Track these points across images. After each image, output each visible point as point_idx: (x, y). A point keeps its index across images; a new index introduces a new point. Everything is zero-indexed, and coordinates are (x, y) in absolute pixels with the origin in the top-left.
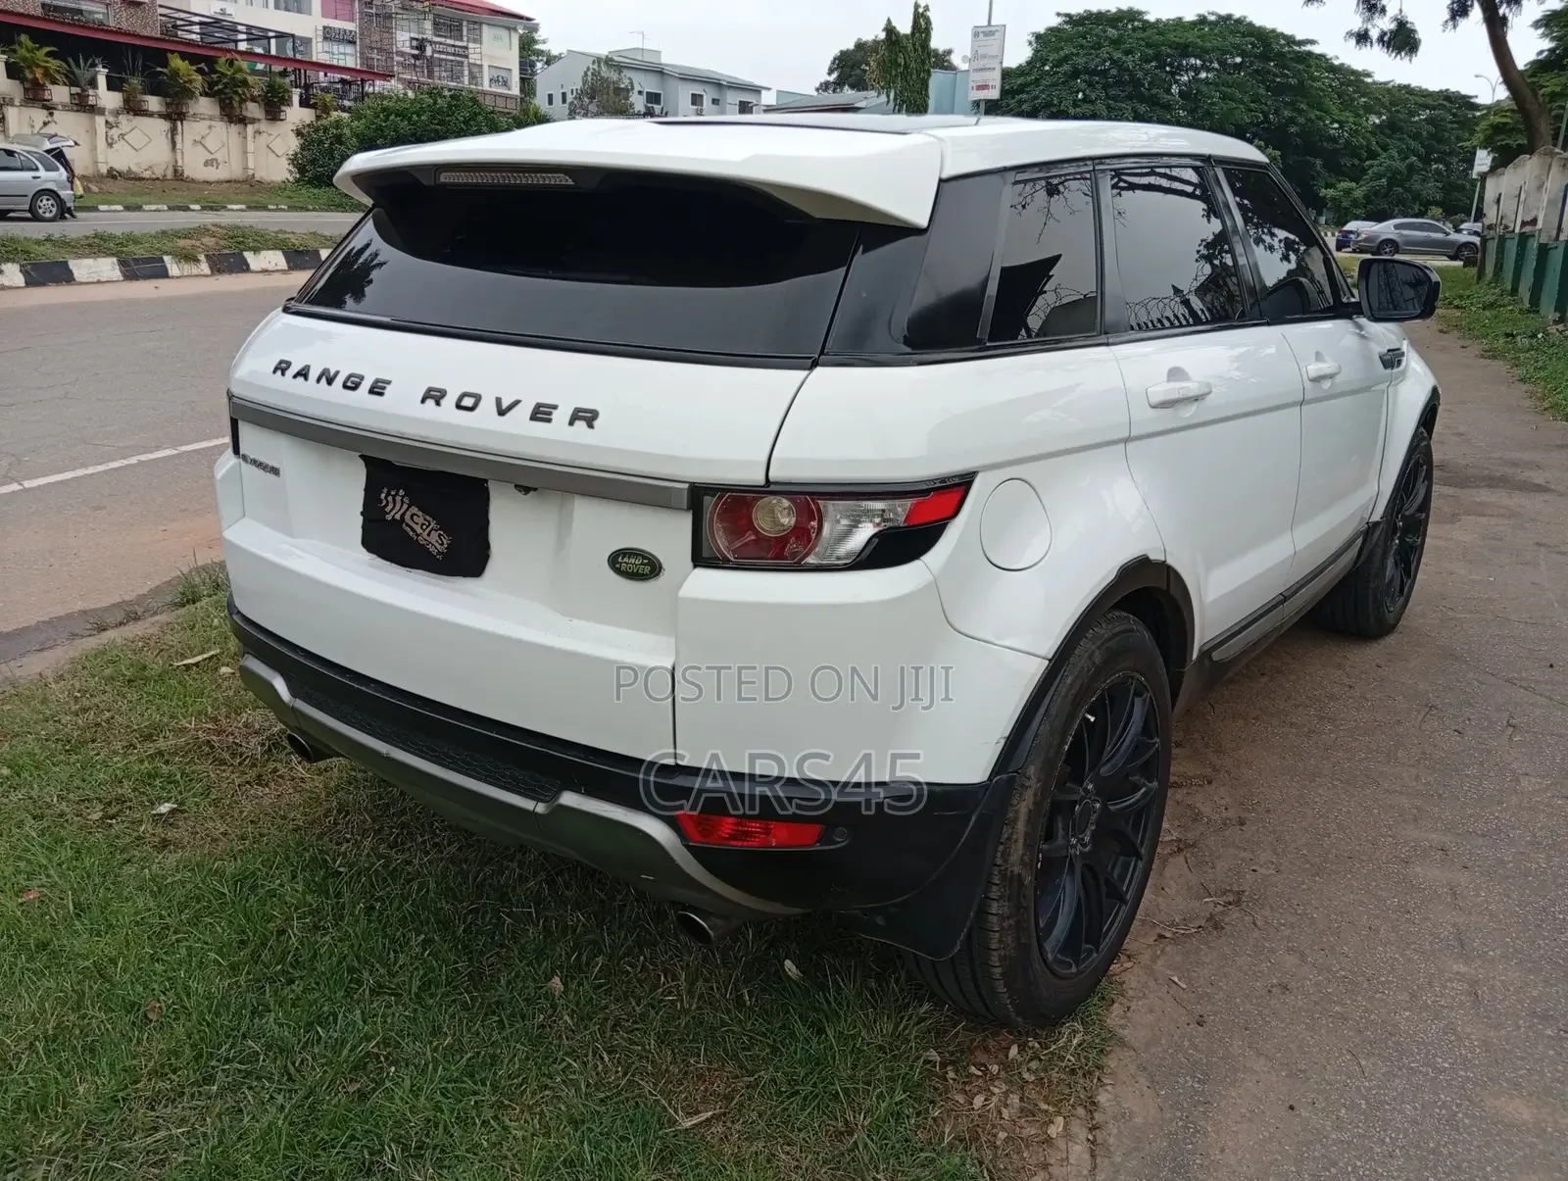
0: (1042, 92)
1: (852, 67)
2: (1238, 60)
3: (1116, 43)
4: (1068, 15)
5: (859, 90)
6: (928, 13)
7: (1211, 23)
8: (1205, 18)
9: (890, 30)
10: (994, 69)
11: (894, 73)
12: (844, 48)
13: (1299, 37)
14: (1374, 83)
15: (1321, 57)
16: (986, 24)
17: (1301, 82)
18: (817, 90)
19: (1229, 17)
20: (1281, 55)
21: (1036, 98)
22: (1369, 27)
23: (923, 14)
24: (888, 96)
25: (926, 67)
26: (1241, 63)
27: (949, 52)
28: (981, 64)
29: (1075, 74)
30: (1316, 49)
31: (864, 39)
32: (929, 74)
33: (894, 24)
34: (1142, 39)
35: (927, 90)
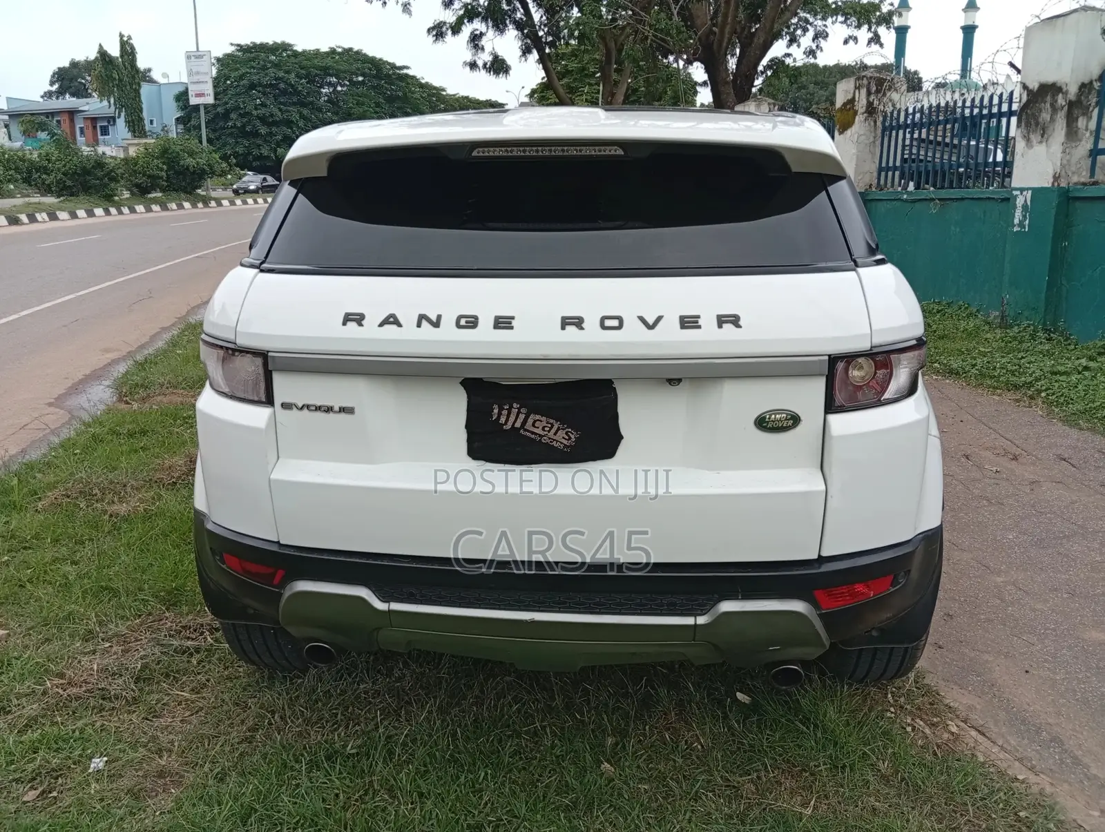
0: (230, 99)
1: (71, 80)
2: (360, 79)
3: (276, 66)
4: (238, 45)
5: (78, 98)
6: (131, 41)
7: (339, 54)
8: (335, 50)
9: (103, 54)
10: (206, 82)
11: (111, 85)
12: (61, 66)
13: (398, 64)
14: (447, 95)
15: (413, 77)
16: (195, 50)
17: (405, 94)
18: (42, 97)
19: (351, 49)
20: (388, 76)
21: (227, 103)
22: (477, 59)
23: (127, 41)
24: (109, 102)
25: (137, 81)
26: (363, 80)
27: (149, 70)
28: (196, 78)
29: (252, 86)
30: (410, 72)
31: (77, 60)
32: (140, 86)
33: (105, 48)
34: (296, 63)
35: (139, 97)
